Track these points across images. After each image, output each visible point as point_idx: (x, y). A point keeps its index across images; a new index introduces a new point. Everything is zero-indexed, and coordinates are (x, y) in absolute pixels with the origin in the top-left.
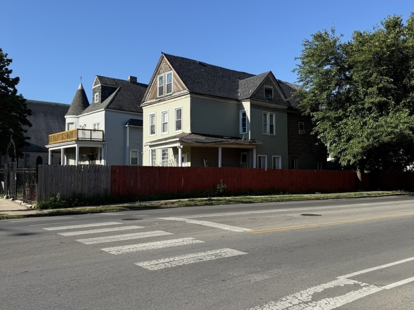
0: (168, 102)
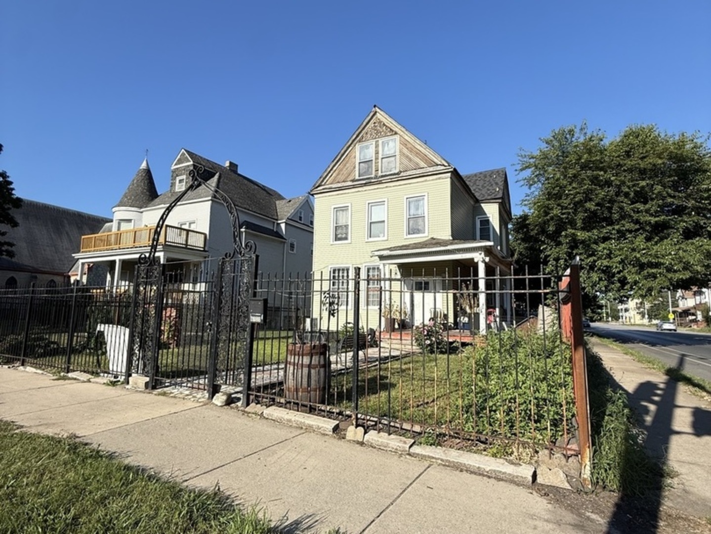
0: (387, 187)
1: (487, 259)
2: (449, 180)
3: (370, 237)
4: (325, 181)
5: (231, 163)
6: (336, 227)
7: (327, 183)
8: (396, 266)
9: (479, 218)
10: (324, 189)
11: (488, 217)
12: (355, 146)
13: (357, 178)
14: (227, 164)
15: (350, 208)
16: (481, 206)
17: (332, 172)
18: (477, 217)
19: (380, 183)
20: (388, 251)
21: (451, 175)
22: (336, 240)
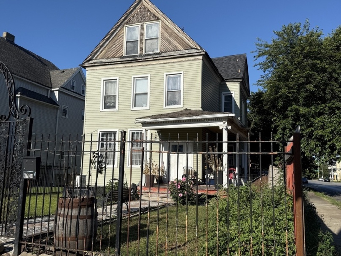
1: (230, 127)
2: (201, 61)
3: (135, 106)
4: (96, 56)
5: (8, 34)
6: (105, 96)
7: (98, 58)
8: (156, 131)
9: (224, 94)
10: (95, 63)
11: (231, 94)
12: (123, 27)
13: (124, 55)
14: (4, 35)
15: (118, 81)
16: (226, 84)
17: (102, 48)
18: (222, 94)
19: (144, 61)
20: (150, 119)
21: (203, 57)
22: (104, 108)
